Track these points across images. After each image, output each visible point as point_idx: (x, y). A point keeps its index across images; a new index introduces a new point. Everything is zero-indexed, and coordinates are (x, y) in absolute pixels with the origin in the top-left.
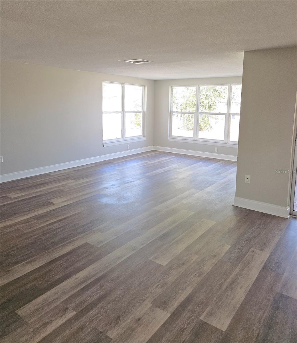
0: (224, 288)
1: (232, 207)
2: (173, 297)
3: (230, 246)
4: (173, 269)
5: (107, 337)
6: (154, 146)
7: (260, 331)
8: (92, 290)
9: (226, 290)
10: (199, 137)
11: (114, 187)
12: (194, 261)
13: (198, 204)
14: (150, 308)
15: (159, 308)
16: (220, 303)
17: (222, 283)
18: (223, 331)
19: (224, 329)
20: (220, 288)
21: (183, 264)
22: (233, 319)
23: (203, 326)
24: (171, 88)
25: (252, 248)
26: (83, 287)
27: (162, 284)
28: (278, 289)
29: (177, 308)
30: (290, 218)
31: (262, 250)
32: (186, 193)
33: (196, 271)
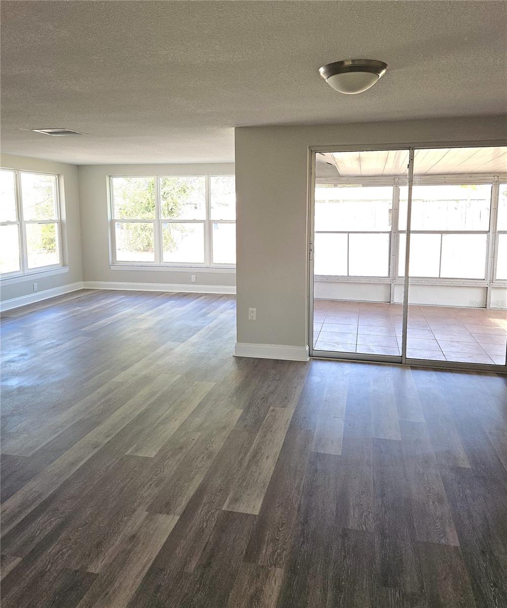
0: (245, 464)
1: (233, 359)
2: (177, 494)
3: (242, 411)
4: (168, 458)
5: (89, 574)
6: (86, 282)
7: (300, 502)
8: (40, 520)
9: (248, 467)
10: (164, 261)
11: (26, 358)
12: (196, 440)
13: (184, 363)
14: (147, 517)
15: (161, 513)
16: (245, 484)
17: (242, 459)
18: (256, 516)
19: (257, 512)
20: (241, 466)
21: (181, 448)
22: (265, 497)
23: (229, 517)
24: (110, 179)
25: (271, 407)
26: (21, 519)
27: (156, 482)
28: (312, 448)
29: (188, 505)
30: (310, 360)
31: (284, 406)
32: (160, 350)
33: (203, 452)
